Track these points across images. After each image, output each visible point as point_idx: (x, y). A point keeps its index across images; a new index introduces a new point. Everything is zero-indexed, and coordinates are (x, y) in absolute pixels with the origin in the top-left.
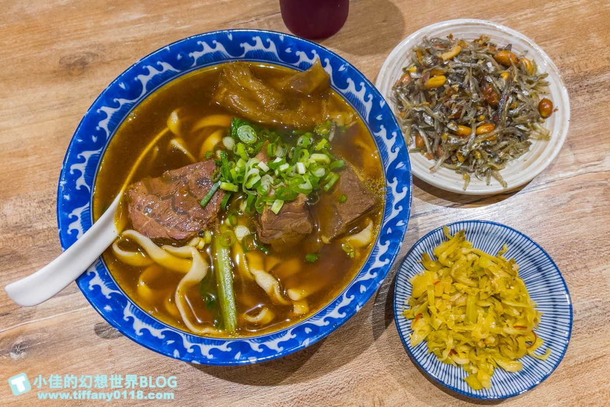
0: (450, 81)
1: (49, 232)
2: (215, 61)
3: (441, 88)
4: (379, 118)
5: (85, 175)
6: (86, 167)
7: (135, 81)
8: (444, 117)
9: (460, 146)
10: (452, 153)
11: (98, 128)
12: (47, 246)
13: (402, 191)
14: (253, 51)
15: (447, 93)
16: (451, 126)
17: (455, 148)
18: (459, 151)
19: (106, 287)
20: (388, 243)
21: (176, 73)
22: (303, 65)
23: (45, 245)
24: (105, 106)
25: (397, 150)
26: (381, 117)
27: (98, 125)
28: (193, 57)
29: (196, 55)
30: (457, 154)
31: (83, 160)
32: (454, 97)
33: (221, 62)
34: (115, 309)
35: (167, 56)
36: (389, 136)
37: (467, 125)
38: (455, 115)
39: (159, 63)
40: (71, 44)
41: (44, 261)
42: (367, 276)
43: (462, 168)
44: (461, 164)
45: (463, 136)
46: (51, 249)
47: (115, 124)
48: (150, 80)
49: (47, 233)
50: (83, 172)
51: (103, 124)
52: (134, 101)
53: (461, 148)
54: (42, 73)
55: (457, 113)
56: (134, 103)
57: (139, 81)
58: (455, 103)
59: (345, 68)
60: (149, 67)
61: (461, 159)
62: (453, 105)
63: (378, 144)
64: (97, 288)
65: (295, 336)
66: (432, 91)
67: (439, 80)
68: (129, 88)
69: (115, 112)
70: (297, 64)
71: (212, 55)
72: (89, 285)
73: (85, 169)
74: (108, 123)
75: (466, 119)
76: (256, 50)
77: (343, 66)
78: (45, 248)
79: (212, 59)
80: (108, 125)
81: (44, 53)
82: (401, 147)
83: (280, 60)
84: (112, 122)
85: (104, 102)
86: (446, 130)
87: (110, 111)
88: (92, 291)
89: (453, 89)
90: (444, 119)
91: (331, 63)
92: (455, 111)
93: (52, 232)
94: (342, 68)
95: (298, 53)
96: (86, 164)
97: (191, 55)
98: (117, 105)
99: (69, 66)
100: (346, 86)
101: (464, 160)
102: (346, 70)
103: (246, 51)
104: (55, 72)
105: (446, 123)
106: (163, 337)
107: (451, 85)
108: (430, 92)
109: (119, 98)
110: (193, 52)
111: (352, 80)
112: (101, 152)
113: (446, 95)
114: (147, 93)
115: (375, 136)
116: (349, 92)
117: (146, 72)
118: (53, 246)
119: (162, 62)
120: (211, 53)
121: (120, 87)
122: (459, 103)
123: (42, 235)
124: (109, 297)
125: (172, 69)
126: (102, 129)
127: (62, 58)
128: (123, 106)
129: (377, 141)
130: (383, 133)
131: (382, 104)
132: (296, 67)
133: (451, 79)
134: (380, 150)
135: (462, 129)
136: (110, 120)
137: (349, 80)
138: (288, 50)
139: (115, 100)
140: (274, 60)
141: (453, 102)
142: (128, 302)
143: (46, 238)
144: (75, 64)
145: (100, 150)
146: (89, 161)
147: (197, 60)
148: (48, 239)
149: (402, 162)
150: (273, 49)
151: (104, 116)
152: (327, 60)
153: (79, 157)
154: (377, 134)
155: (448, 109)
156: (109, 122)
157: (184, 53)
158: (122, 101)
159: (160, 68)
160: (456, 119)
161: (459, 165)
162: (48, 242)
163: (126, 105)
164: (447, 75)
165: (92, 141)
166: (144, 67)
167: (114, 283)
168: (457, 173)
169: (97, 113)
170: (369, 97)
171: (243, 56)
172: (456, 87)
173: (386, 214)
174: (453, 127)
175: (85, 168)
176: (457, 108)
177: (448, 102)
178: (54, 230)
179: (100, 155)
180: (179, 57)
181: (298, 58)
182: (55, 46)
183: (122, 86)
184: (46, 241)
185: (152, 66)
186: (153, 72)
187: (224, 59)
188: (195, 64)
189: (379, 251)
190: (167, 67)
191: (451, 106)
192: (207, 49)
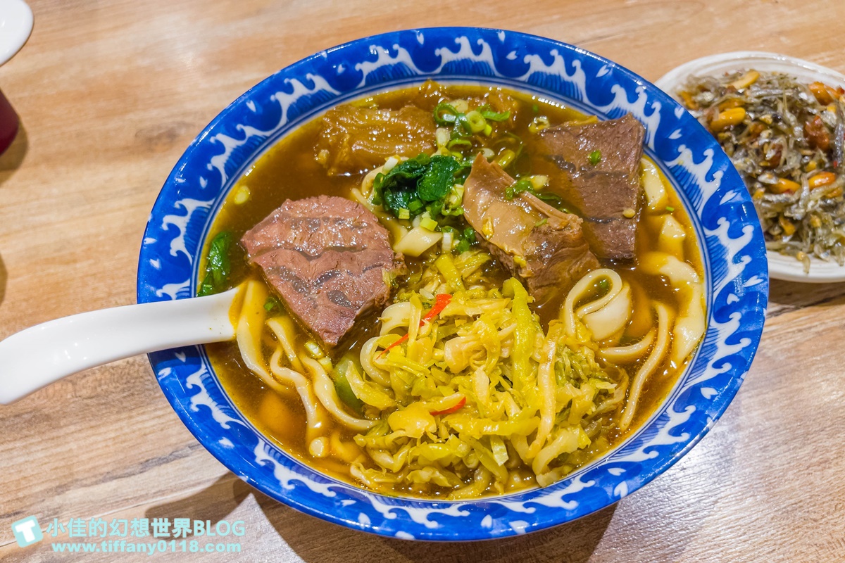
0: (752, 115)
1: (102, 374)
2: (395, 79)
3: (740, 127)
4: (675, 135)
5: (185, 236)
6: (188, 224)
7: (270, 102)
8: (754, 164)
9: (788, 205)
10: (771, 223)
11: (209, 167)
12: (97, 396)
13: (743, 234)
14: (454, 62)
15: (752, 130)
16: (765, 178)
17: (779, 210)
18: (787, 214)
19: (220, 411)
20: (736, 316)
21: (334, 96)
22: (536, 77)
23: (93, 395)
24: (224, 134)
25: (719, 175)
26: (680, 133)
27: (209, 162)
28: (361, 71)
29: (366, 68)
30: (782, 223)
31: (182, 212)
32: (765, 135)
33: (403, 81)
34: (239, 446)
35: (323, 66)
36: (698, 159)
37: (789, 176)
38: (771, 161)
39: (309, 76)
40: (154, 113)
41: (90, 420)
42: (709, 373)
43: (790, 245)
44: (788, 238)
45: (788, 191)
46: (103, 401)
47: (236, 165)
48: (294, 103)
49: (98, 375)
50: (183, 230)
51: (218, 162)
52: (268, 134)
53: (790, 209)
54: (107, 150)
55: (774, 157)
56: (267, 138)
57: (277, 102)
58: (769, 143)
59: (607, 71)
60: (295, 82)
61: (790, 229)
62: (766, 146)
63: (676, 178)
64: (205, 410)
65: (591, 483)
66: (725, 131)
67: (736, 114)
68: (261, 111)
69: (238, 146)
70: (525, 78)
71: (391, 69)
72: (190, 403)
73: (187, 227)
74: (225, 162)
75: (788, 167)
76: (460, 59)
77: (605, 67)
78: (94, 400)
79: (390, 75)
80: (225, 164)
81: (113, 124)
82: (725, 169)
83: (497, 73)
84: (232, 161)
85: (223, 128)
86: (758, 185)
87: (230, 144)
88: (196, 413)
89: (763, 122)
90: (754, 168)
91: (583, 67)
92: (770, 154)
93: (107, 374)
94: (602, 72)
95: (528, 59)
96: (187, 219)
97: (358, 67)
98: (240, 135)
99: (150, 140)
100: (610, 97)
101: (794, 231)
102: (611, 73)
103: (444, 62)
104: (128, 148)
105: (758, 175)
106: (332, 494)
107: (756, 120)
108: (721, 135)
109: (245, 125)
110: (361, 62)
111: (621, 86)
112: (212, 206)
113: (749, 135)
114: (287, 123)
115: (668, 168)
116: (615, 107)
117: (289, 89)
118: (107, 397)
119: (314, 74)
120: (390, 65)
121: (247, 108)
122: (776, 142)
123: (91, 378)
124: (227, 427)
125: (328, 88)
126: (215, 169)
127: (140, 131)
128: (250, 138)
129: (673, 174)
130: (685, 157)
131: (679, 113)
132: (524, 82)
133: (754, 112)
134: (682, 187)
135: (784, 183)
136: (230, 157)
137: (617, 89)
138: (512, 56)
139: (239, 127)
140: (487, 76)
141: (766, 142)
142: (260, 440)
143: (97, 383)
144: (159, 137)
145: (211, 202)
146: (193, 216)
147: (367, 76)
148: (100, 386)
149: (731, 191)
150: (487, 55)
151: (219, 149)
152: (577, 63)
153: (177, 205)
154: (671, 164)
155: (760, 152)
156: (228, 161)
157: (348, 64)
158: (250, 131)
159: (310, 85)
160: (772, 166)
161: (786, 240)
162: (99, 390)
163: (254, 138)
164: (746, 106)
165: (198, 184)
166: (286, 81)
167: (232, 409)
168: (783, 254)
169: (210, 142)
170: (653, 107)
171: (438, 70)
172: (767, 117)
173: (713, 278)
174: (769, 178)
175: (185, 225)
176: (773, 148)
177: (756, 143)
178: (111, 370)
179: (210, 210)
180: (341, 69)
181: (528, 65)
182: (131, 116)
183: (252, 106)
184: (96, 388)
185: (298, 79)
186: (300, 90)
187: (408, 77)
188: (363, 83)
189: (719, 333)
190: (321, 84)
191: (762, 147)
192: (384, 58)
